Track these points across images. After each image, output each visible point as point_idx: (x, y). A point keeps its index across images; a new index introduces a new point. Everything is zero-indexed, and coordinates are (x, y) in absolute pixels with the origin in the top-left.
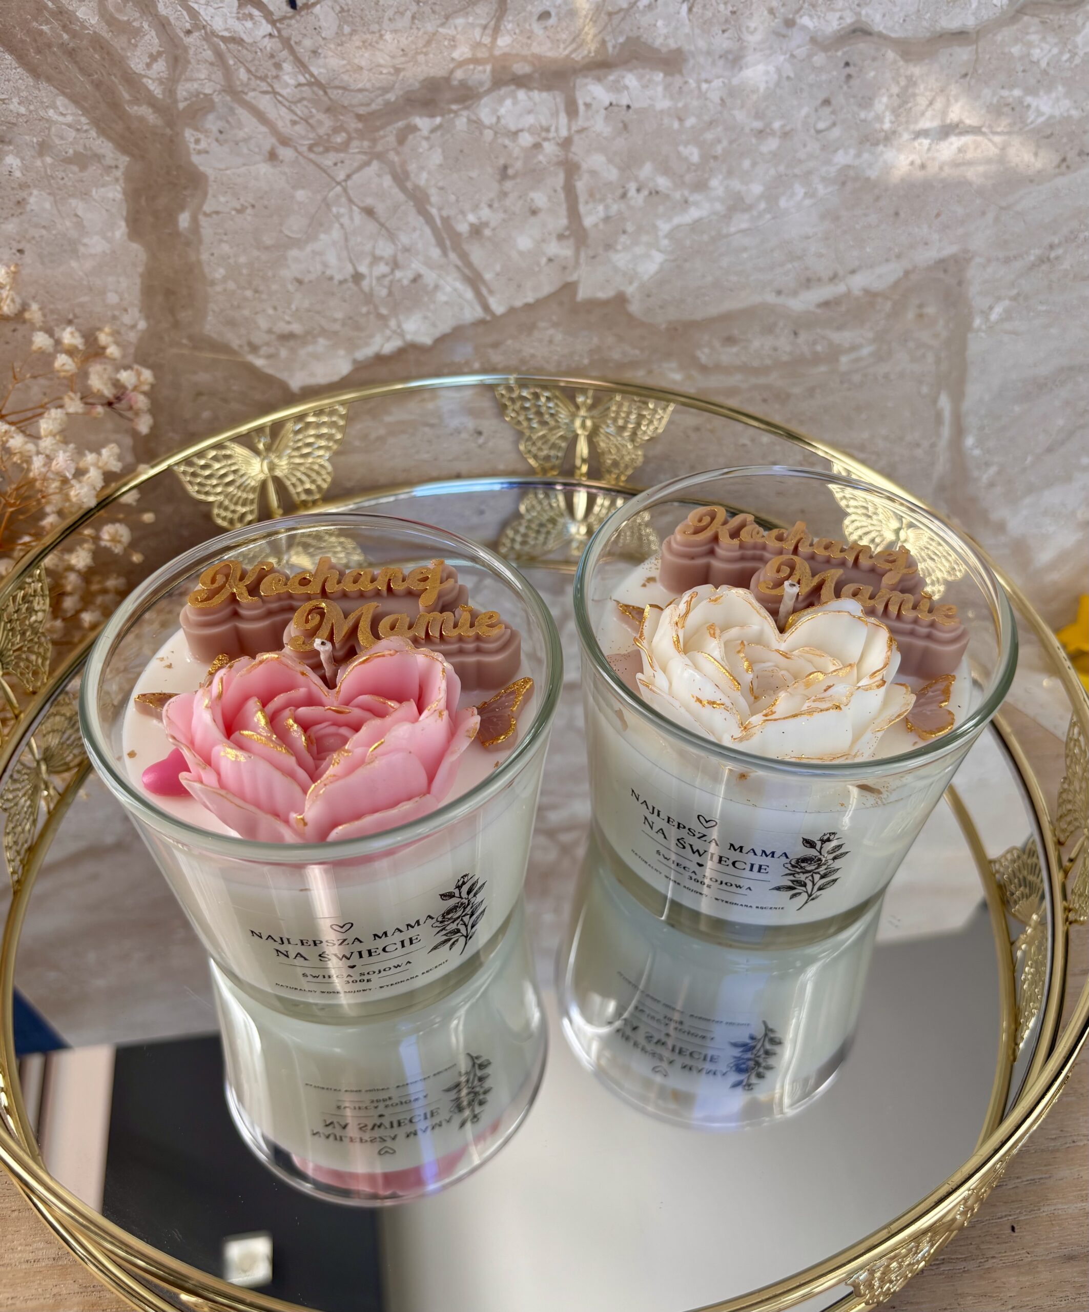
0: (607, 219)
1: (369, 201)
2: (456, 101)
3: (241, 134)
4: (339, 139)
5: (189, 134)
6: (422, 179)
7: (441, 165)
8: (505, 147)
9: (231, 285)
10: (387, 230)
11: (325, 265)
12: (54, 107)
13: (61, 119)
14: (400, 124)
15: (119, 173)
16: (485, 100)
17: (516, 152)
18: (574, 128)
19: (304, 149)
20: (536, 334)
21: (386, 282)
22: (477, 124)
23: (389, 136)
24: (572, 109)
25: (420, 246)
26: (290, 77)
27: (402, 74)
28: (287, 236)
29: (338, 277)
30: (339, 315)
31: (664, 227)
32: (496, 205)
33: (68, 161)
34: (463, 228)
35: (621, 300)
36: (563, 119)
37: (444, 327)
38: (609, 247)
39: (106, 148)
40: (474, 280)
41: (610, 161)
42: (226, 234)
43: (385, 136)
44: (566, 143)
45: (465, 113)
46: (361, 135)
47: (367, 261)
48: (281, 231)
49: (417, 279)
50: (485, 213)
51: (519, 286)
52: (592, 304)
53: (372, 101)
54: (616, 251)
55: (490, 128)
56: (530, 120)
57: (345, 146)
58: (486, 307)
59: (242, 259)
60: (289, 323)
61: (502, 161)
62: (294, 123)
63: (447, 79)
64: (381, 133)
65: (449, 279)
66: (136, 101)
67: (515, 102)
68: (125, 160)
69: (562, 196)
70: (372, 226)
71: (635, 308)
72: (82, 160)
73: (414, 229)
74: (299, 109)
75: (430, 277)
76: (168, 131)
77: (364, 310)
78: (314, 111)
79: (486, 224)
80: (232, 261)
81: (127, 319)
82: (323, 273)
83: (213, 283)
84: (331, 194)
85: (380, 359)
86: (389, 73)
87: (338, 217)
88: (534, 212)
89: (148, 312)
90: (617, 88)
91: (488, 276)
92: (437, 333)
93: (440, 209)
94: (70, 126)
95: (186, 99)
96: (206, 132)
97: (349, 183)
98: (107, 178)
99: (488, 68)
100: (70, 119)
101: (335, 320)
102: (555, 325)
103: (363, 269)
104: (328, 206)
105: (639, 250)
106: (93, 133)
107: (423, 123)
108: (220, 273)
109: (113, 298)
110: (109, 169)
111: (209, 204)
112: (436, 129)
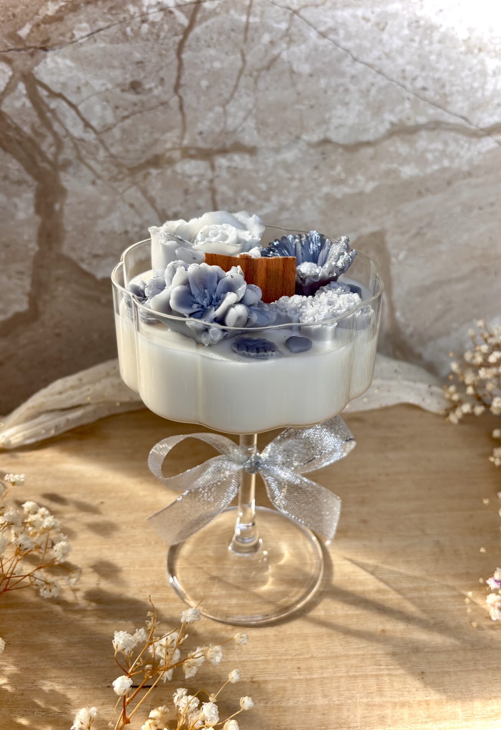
2: (166, 164)
3: (82, 174)
5: (62, 174)
7: (161, 189)
8: (186, 182)
12: (11, 162)
13: (13, 167)
14: (144, 172)
15: (33, 188)
16: (179, 164)
17: (192, 184)
18: (215, 175)
19: (106, 181)
22: (175, 172)
23: (140, 176)
24: (213, 167)
26: (102, 154)
27: (146, 153)
33: (15, 183)
36: (210, 171)
41: (230, 188)
43: (138, 177)
44: (211, 181)
45: (170, 169)
46: (129, 175)
48: (95, 213)
53: (133, 163)
55: (180, 174)
56: (196, 172)
57: (122, 180)
61: (185, 187)
62: (103, 171)
63: (163, 155)
64: (137, 175)
66: (43, 161)
67: (191, 165)
68: (36, 183)
69: (209, 202)
72: (19, 183)
74: (105, 165)
76: (54, 173)
78: (111, 166)
86: (141, 153)
89: (40, 243)
90: (231, 160)
94: (17, 170)
95: (62, 161)
96: (69, 174)
99: (180, 152)
100: (17, 167)
106: (25, 173)
107: (154, 172)
109: (26, 237)
110: (29, 186)
111: (68, 201)
112: (159, 174)
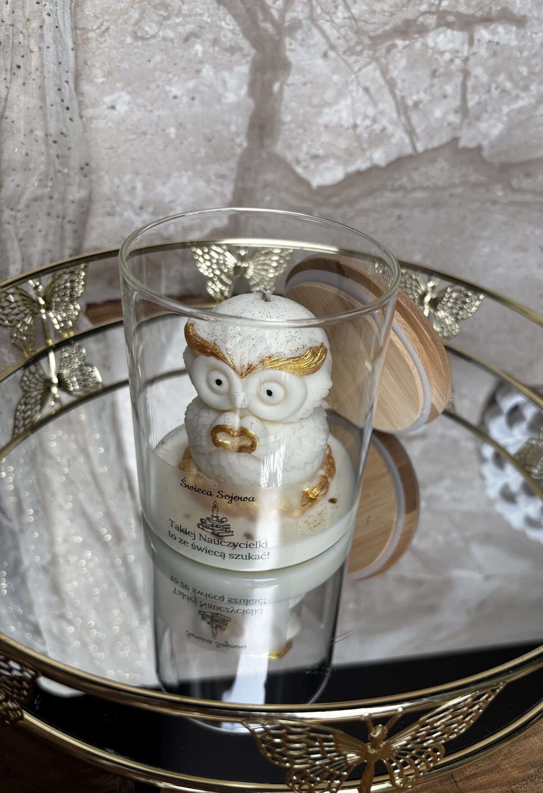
0: (479, 103)
1: (368, 84)
2: (417, 32)
3: (312, 42)
4: (359, 48)
5: (287, 40)
6: (395, 73)
7: (404, 68)
8: (436, 60)
9: (293, 126)
10: (373, 101)
11: (341, 118)
12: (224, 19)
13: (227, 27)
14: (389, 43)
15: (249, 59)
16: (431, 34)
17: (442, 63)
18: (471, 52)
19: (341, 53)
20: (436, 165)
21: (368, 130)
22: (425, 45)
23: (382, 49)
24: (471, 42)
25: (387, 111)
26: (341, 13)
27: (395, 17)
29: (346, 126)
30: (342, 147)
31: (505, 110)
32: (427, 91)
33: (226, 50)
34: (410, 103)
35: (479, 148)
36: (466, 47)
37: (393, 156)
38: (478, 118)
39: (245, 44)
40: (411, 132)
41: (485, 71)
42: (295, 97)
43: (380, 49)
44: (466, 60)
45: (421, 40)
46: (370, 47)
47: (361, 117)
48: (322, 98)
49: (384, 129)
50: (422, 95)
51: (431, 137)
52: (466, 150)
53: (378, 29)
54: (481, 122)
55: (431, 49)
56: (450, 46)
57: (360, 53)
58: (414, 148)
59: (301, 111)
60: (317, 150)
61: (434, 67)
62: (339, 38)
63: (415, 21)
64: (379, 47)
65: (399, 131)
66: (265, 20)
67: (446, 36)
68: (253, 52)
69: (459, 89)
70: (366, 98)
71: (486, 154)
72: (232, 50)
73: (386, 102)
74: (343, 31)
75: (390, 129)
76: (277, 38)
77: (355, 145)
78: (349, 32)
79: (421, 102)
80: (295, 112)
81: (238, 141)
82: (339, 123)
84: (350, 79)
85: (359, 173)
86: (388, 16)
87: (351, 91)
88: (445, 96)
89: (249, 137)
90: (494, 32)
91: (418, 130)
92: (389, 160)
93: (401, 91)
94: (230, 31)
95: (289, 21)
96: (296, 40)
97: (360, 73)
98: (243, 61)
99: (435, 17)
100: (231, 27)
101: (340, 149)
102: (446, 160)
103: (359, 122)
104: (347, 85)
105: (492, 122)
106: (241, 36)
107: (400, 43)
108: (288, 118)
109: (233, 128)
110: (245, 56)
111: (290, 80)
112: (405, 47)
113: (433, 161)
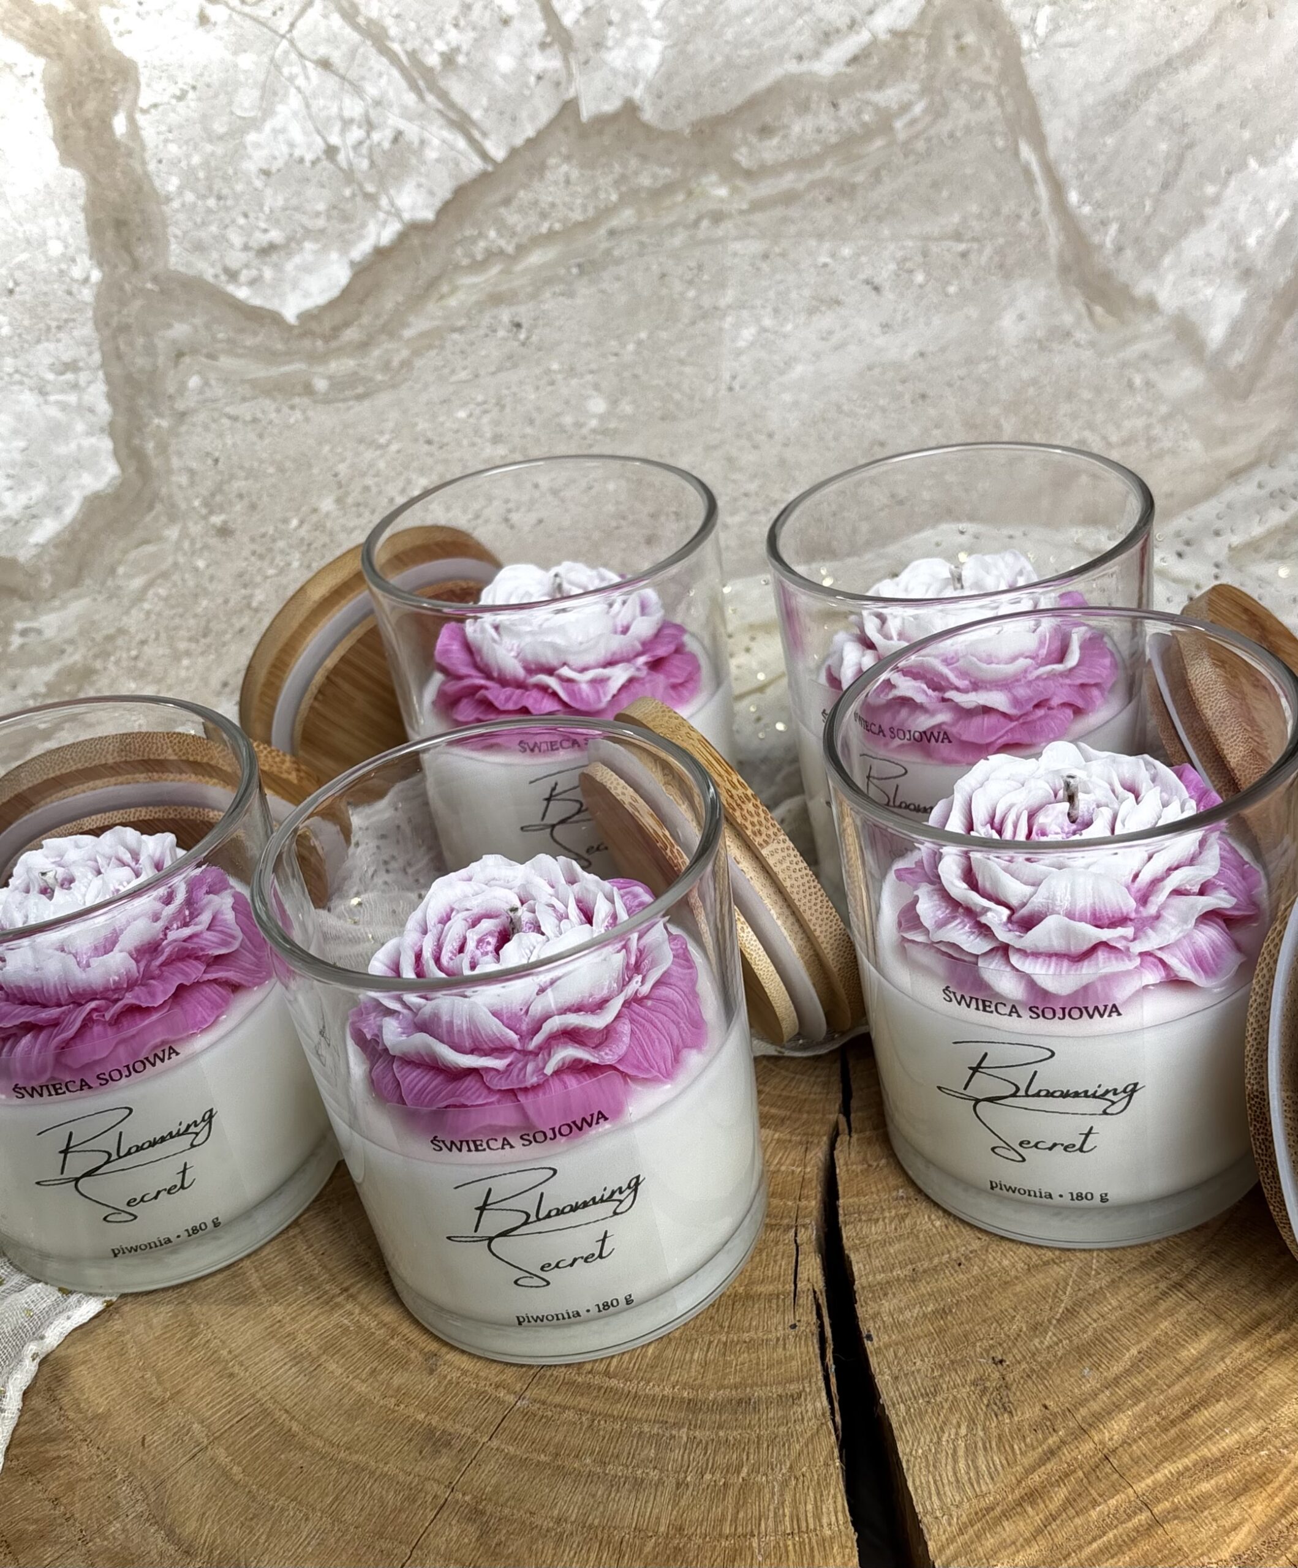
0: (587, 12)
1: (323, 51)
9: (190, 197)
10: (351, 83)
11: (291, 145)
20: (549, 176)
21: (364, 150)
25: (391, 94)
28: (240, 118)
29: (309, 157)
30: (321, 207)
32: (462, 23)
34: (433, 60)
35: (630, 108)
37: (444, 193)
38: (599, 45)
39: (17, 53)
40: (461, 123)
42: (170, 131)
47: (337, 127)
49: (398, 137)
50: (453, 36)
51: (514, 119)
52: (602, 121)
54: (609, 49)
58: (484, 156)
59: (196, 160)
60: (265, 231)
65: (434, 129)
70: (332, 83)
71: (648, 115)
73: (380, 75)
75: (412, 131)
77: (347, 192)
79: (457, 50)
80: (183, 164)
81: (77, 272)
82: (291, 155)
83: (168, 199)
84: (279, 52)
85: (380, 253)
87: (291, 79)
88: (506, 22)
91: (476, 114)
92: (438, 203)
93: (403, 42)
97: (295, 33)
98: (25, 92)
101: (318, 214)
102: (568, 158)
103: (334, 140)
104: (278, 68)
105: (633, 41)
108: (173, 184)
113: (539, 169)
